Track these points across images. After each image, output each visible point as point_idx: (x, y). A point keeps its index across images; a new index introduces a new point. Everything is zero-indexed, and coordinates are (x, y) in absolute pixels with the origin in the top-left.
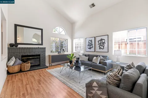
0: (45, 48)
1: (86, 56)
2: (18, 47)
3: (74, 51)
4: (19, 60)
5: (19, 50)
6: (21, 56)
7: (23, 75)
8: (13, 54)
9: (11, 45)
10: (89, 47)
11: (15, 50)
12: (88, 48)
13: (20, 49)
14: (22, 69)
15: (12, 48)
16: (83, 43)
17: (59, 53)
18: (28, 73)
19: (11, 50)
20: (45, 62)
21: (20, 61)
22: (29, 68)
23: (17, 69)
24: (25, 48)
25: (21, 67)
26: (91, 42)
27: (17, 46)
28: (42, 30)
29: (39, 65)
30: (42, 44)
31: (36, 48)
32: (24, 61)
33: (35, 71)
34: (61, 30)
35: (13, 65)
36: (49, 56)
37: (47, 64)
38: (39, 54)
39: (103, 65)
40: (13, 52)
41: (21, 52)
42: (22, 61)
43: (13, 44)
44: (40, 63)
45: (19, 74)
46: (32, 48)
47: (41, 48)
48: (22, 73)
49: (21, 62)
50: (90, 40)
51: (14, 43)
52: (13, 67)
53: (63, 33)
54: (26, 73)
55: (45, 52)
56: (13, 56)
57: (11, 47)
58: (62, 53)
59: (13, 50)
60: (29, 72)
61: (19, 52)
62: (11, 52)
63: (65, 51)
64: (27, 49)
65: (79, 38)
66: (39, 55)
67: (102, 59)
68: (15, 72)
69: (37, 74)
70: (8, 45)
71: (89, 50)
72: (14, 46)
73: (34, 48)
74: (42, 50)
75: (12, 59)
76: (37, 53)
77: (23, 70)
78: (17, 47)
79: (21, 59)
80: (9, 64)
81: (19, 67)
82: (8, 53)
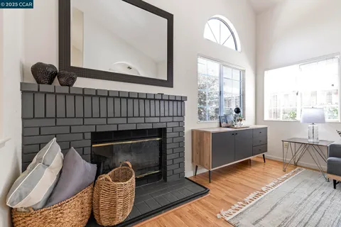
0: (182, 100)
2: (76, 85)
4: (83, 155)
6: (88, 136)
8: (52, 122)
9: (41, 73)
11: (60, 99)
15: (45, 88)
19: (39, 98)
27: (74, 80)
28: (169, 18)
31: (154, 98)
38: (163, 125)
40: (51, 112)
41: (88, 114)
43: (52, 66)
46: (139, 96)
47: (169, 99)
51: (56, 64)
56: (50, 136)
57: (39, 82)
59: (51, 100)
61: (79, 113)
62: (39, 113)
70: (23, 74)
72: (56, 81)
73: (146, 98)
74: (172, 109)
75: (44, 153)
76: (157, 124)
78: (70, 86)
79: (88, 151)
80: (21, 198)
81: (82, 203)
82: (23, 119)
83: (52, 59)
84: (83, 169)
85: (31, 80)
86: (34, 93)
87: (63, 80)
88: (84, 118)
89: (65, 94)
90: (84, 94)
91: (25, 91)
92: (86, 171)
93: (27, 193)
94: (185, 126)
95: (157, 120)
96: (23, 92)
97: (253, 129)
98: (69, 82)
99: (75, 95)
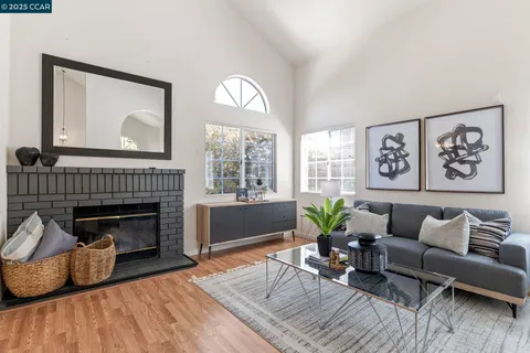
0: (180, 174)
1: (372, 208)
2: (58, 164)
3: (304, 188)
4: (64, 228)
5: (61, 179)
6: (71, 211)
7: (79, 312)
8: (35, 198)
9: (25, 156)
10: (385, 168)
11: (43, 178)
12: (382, 174)
13: (65, 174)
14: (77, 274)
15: (28, 169)
16: (352, 152)
17: (243, 197)
18: (105, 297)
19: (24, 179)
20: (179, 240)
21: (69, 237)
22: (111, 271)
23: (49, 274)
24: (91, 172)
25: (70, 267)
26: (396, 146)
27: (56, 160)
28: (167, 87)
29: (153, 254)
30: (167, 155)
31: (144, 173)
32: (83, 235)
33: (137, 283)
34: (249, 91)
35: (31, 257)
36: (200, 209)
37: (191, 249)
38: (156, 200)
39: (497, 259)
40: (33, 190)
41: (70, 190)
42: (74, 235)
43: (34, 149)
44: (158, 243)
45: (60, 300)
46: (124, 173)
47: (163, 173)
48: (74, 298)
49: (70, 239)
50: (391, 138)
51: (38, 146)
52: (32, 265)
53: (257, 106)
54: (94, 298)
55: (181, 189)
56: (34, 210)
57: (23, 164)
58: (254, 198)
59: (33, 179)
60: (109, 290)
61: (61, 190)
62: (23, 190)
63: (264, 189)
64: (101, 178)
65: (331, 128)
66: (155, 207)
67: (480, 230)
68: (41, 291)
69: (149, 305)
70: (8, 158)
71: (386, 182)
72: (39, 162)
73: (134, 173)
74: (168, 182)
75: (27, 223)
76: (148, 198)
77: (80, 283)
78: (52, 166)
79: (70, 224)
80: (11, 252)
81: (59, 264)
82: (8, 196)
83: (35, 142)
84: (62, 237)
85: (16, 163)
86: (18, 174)
87: (45, 161)
88: (65, 194)
89: (47, 174)
90: (65, 172)
91: (10, 172)
92: (64, 240)
93: (15, 250)
94: (185, 201)
95: (149, 194)
96: (8, 173)
97: (273, 204)
98: (51, 162)
99: (56, 174)
